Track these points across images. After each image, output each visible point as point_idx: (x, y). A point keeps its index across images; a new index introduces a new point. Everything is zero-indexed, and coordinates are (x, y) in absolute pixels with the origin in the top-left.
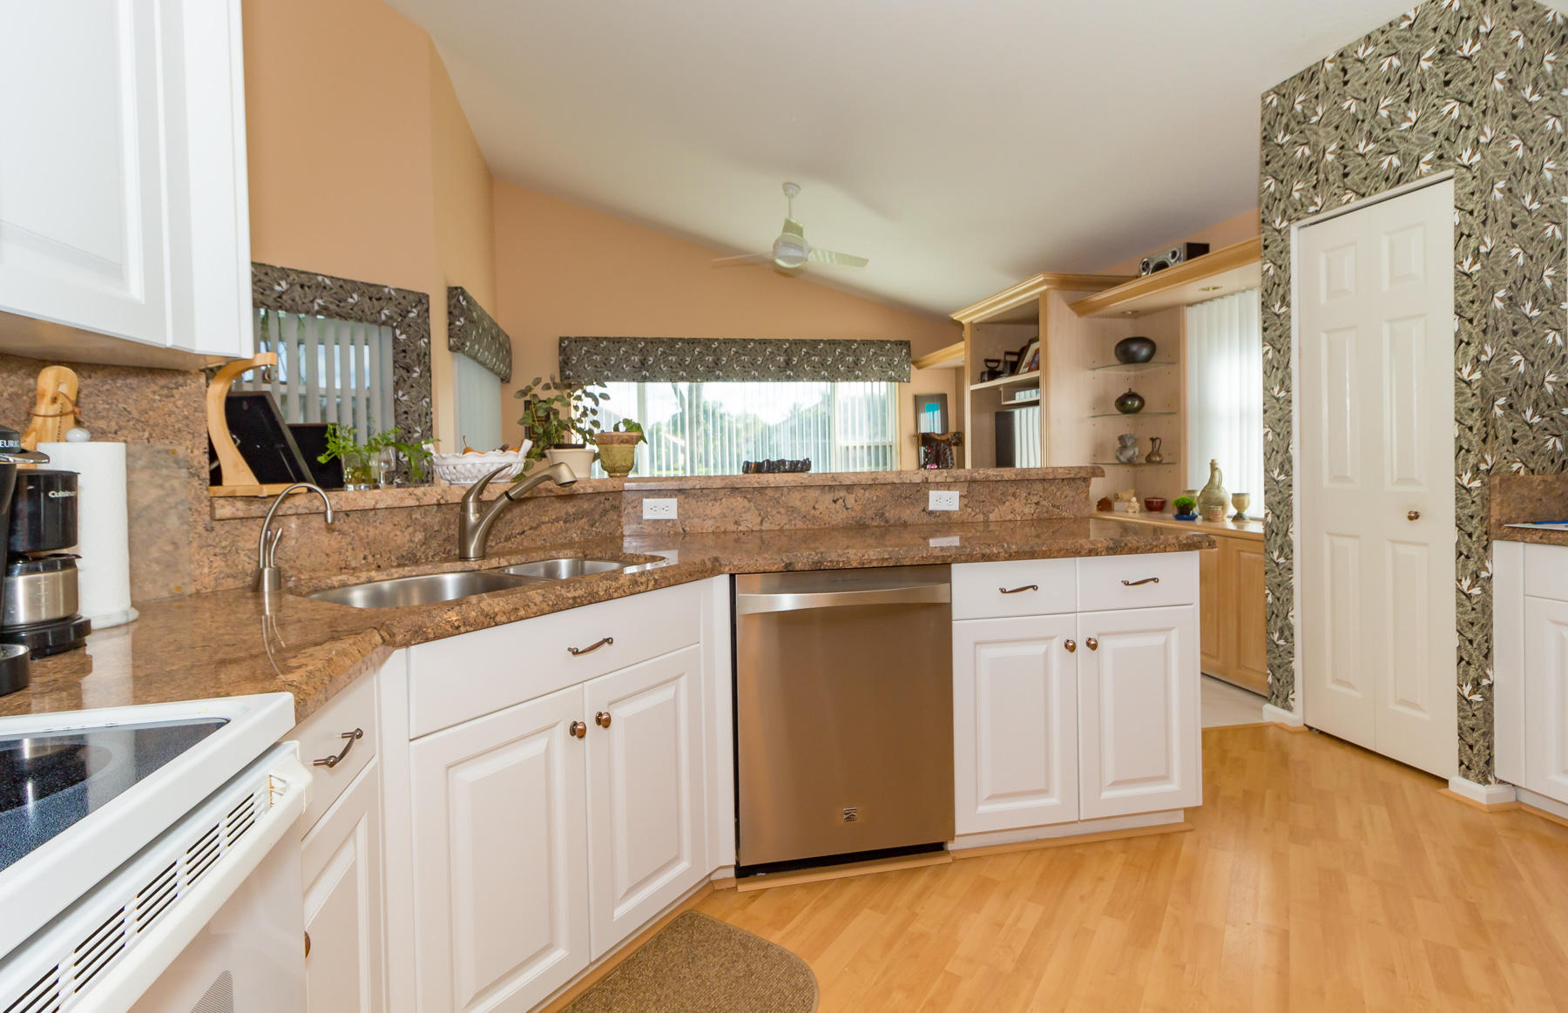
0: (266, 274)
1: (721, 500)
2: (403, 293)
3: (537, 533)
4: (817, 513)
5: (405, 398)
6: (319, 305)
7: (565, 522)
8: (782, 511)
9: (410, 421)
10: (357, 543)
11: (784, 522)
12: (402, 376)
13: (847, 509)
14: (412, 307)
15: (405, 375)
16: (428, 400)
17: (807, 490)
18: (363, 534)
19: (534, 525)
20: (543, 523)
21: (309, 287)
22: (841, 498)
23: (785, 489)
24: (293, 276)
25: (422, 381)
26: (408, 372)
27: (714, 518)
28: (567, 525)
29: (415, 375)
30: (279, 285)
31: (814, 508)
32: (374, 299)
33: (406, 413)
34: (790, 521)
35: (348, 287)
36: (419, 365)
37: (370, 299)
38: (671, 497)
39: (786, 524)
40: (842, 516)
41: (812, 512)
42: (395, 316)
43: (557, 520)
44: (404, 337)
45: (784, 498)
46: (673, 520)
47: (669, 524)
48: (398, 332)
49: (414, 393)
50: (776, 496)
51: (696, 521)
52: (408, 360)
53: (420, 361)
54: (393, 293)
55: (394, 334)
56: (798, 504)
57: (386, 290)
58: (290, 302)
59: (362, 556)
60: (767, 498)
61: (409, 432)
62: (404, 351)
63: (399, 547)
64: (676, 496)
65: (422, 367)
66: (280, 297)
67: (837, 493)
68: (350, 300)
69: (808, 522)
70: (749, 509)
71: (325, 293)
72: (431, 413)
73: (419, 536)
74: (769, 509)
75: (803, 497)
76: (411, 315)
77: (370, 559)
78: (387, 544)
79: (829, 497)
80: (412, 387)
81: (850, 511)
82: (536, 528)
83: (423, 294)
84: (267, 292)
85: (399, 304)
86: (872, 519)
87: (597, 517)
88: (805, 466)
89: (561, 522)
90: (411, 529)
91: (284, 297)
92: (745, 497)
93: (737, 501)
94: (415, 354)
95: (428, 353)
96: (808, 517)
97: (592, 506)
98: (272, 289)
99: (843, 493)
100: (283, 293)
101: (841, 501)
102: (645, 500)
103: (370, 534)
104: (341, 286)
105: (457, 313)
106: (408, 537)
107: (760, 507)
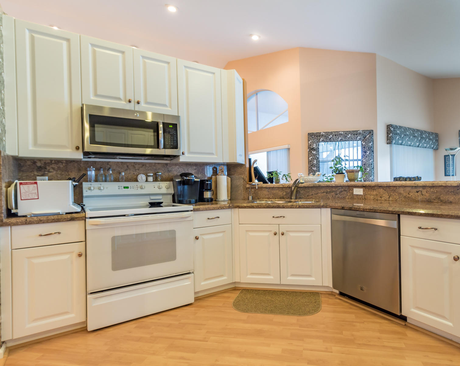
0: (327, 134)
1: (376, 190)
2: (364, 131)
3: (317, 195)
4: (410, 196)
5: (365, 160)
6: (340, 139)
7: (326, 193)
8: (396, 194)
9: (366, 167)
10: (271, 194)
11: (397, 198)
12: (363, 154)
13: (423, 195)
14: (367, 135)
15: (364, 154)
16: (372, 160)
17: (406, 188)
18: (272, 192)
19: (316, 193)
20: (319, 193)
21: (337, 135)
22: (420, 191)
23: (398, 187)
24: (334, 133)
25: (370, 155)
26: (365, 153)
27: (374, 195)
28: (327, 194)
29: (368, 154)
30: (330, 136)
31: (409, 194)
32: (355, 135)
33: (365, 164)
34: (399, 198)
35: (348, 133)
36: (369, 150)
37: (354, 135)
38: (361, 188)
39: (398, 199)
40: (420, 198)
41: (408, 195)
42: (362, 138)
43: (324, 192)
44: (364, 143)
45: (397, 190)
46: (362, 195)
47: (361, 196)
48: (363, 142)
49: (367, 159)
50: (395, 189)
51: (368, 196)
52: (365, 150)
53: (369, 149)
54: (361, 132)
55: (362, 142)
56: (402, 192)
57: (359, 131)
58: (333, 140)
59: (272, 196)
60: (391, 190)
61: (365, 170)
62: (364, 147)
63: (280, 195)
64: (363, 188)
65: (370, 151)
66: (330, 139)
67: (418, 189)
68: (348, 136)
69: (406, 199)
70: (385, 193)
71: (341, 136)
72: (374, 164)
73: (285, 193)
74: (392, 193)
75: (404, 190)
76: (367, 137)
77: (274, 197)
78: (277, 194)
79: (416, 190)
80: (367, 157)
81: (424, 196)
82: (316, 194)
83: (371, 130)
84: (327, 138)
85: (363, 134)
86: (434, 199)
87: (338, 193)
88: (419, 179)
89: (325, 193)
90: (283, 192)
91: (331, 139)
92: (384, 189)
93: (381, 190)
94: (368, 148)
95: (372, 146)
96: (406, 197)
97: (336, 189)
98: (328, 137)
99: (421, 189)
100: (331, 138)
101: (420, 192)
102: (354, 189)
103: (274, 192)
104: (346, 133)
105: (389, 133)
106: (282, 193)
107: (388, 193)
